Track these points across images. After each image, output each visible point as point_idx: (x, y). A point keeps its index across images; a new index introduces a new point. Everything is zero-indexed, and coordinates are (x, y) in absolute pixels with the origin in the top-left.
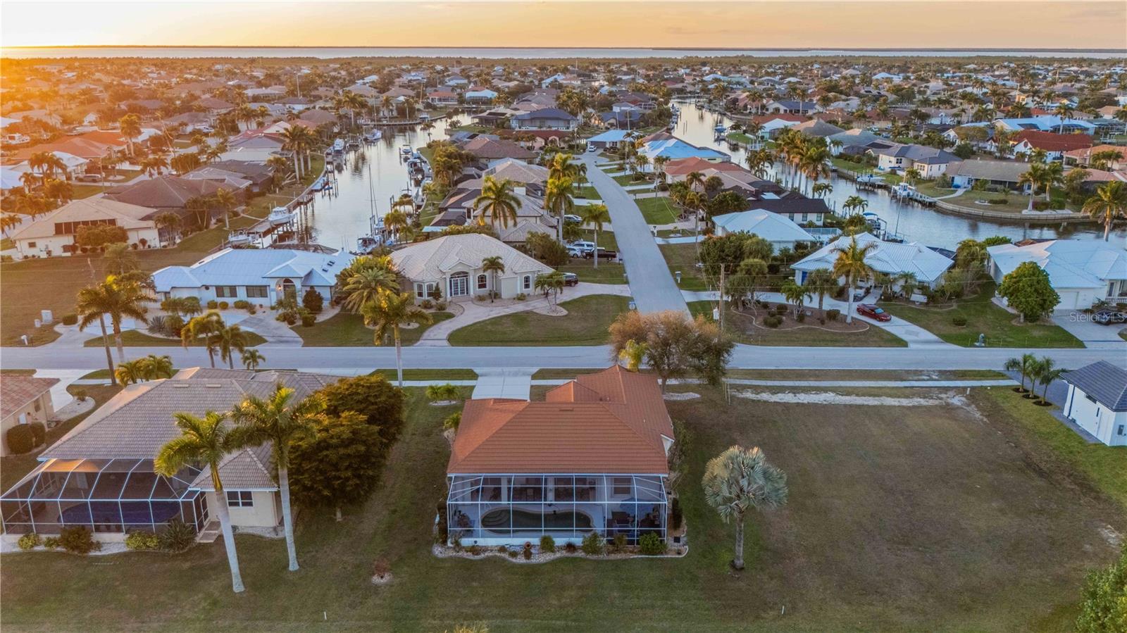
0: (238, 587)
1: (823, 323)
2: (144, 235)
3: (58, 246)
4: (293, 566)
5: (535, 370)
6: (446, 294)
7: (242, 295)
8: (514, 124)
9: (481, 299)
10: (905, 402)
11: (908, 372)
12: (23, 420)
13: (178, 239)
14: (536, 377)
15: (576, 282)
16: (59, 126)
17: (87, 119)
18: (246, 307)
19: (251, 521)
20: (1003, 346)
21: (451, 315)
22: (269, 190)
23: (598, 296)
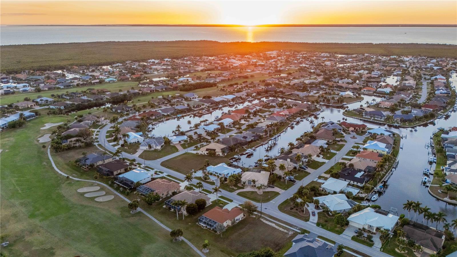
0: (178, 219)
1: (300, 212)
2: (219, 153)
3: (206, 153)
4: (184, 219)
5: (241, 204)
6: (247, 183)
7: (218, 174)
8: (364, 114)
9: (252, 186)
10: (283, 230)
11: (295, 226)
12: (176, 191)
13: (226, 154)
14: (240, 205)
15: (274, 187)
16: (245, 97)
17: (253, 95)
18: (218, 176)
19: (185, 213)
20: (324, 229)
21: (244, 188)
22: (258, 140)
23: (274, 192)
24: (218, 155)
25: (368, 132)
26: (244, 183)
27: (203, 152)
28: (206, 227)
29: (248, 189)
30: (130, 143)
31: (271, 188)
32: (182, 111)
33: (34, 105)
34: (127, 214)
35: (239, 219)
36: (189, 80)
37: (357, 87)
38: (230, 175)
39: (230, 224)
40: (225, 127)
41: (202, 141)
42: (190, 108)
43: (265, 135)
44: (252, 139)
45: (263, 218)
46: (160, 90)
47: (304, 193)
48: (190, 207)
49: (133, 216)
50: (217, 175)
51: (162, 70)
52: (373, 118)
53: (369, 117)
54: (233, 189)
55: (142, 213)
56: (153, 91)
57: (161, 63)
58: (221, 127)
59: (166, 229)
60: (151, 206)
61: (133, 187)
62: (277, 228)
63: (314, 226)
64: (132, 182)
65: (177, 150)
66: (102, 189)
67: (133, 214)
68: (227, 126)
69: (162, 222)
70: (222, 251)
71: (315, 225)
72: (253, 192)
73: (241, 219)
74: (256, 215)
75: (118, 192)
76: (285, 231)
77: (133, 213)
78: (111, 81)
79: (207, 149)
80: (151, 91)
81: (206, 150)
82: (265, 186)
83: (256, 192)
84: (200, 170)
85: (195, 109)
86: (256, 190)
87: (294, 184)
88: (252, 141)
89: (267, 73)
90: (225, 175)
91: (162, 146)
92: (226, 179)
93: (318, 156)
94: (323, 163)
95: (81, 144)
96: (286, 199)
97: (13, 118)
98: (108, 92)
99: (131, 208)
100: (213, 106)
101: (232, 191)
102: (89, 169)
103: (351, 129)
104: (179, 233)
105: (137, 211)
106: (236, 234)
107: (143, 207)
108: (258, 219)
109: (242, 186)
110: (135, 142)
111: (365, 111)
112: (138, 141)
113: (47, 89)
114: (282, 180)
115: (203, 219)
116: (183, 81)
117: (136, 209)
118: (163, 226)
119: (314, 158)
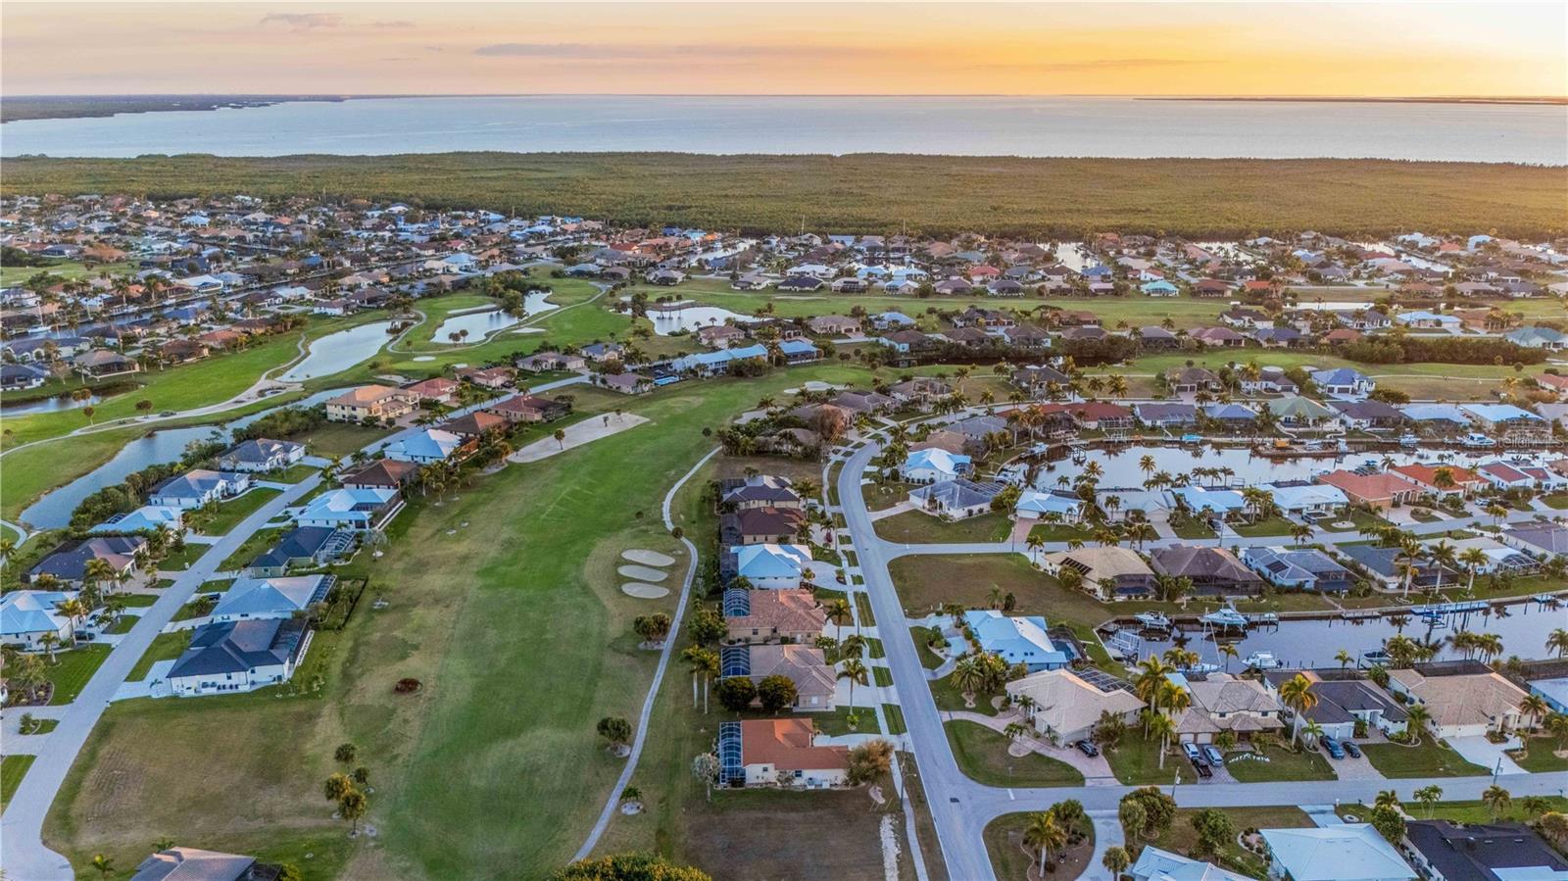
0: (696, 706)
2: (1096, 586)
3: (1059, 570)
12: (799, 636)
15: (1093, 755)
21: (993, 715)
22: (1333, 592)
23: (1073, 769)
24: (1089, 591)
26: (1010, 699)
27: (1054, 566)
29: (999, 722)
30: (906, 479)
31: (1078, 753)
33: (857, 330)
35: (817, 783)
36: (1445, 326)
40: (1283, 513)
44: (1304, 583)
45: (899, 817)
46: (1265, 345)
49: (632, 653)
51: (1400, 276)
54: (960, 702)
55: (659, 655)
57: (1437, 249)
58: (1257, 509)
59: (643, 715)
62: (887, 865)
64: (733, 574)
65: (1002, 538)
66: (674, 567)
67: (637, 651)
68: (1294, 510)
70: (660, 832)
72: (996, 739)
77: (643, 648)
78: (1156, 291)
79: (1066, 558)
81: (1063, 563)
82: (1059, 740)
87: (1195, 783)
91: (972, 513)
93: (1497, 737)
94: (1475, 771)
97: (758, 351)
98: (1095, 323)
101: (949, 705)
106: (760, 815)
108: (880, 812)
109: (998, 708)
110: (924, 481)
112: (932, 481)
113: (948, 291)
116: (1413, 326)
119: (1455, 735)
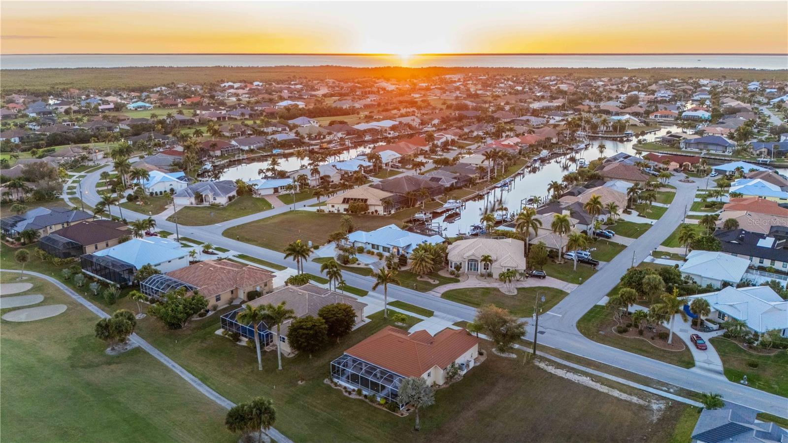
0: (260, 369)
1: (653, 338)
3: (342, 208)
4: (280, 368)
5: (459, 320)
6: (465, 269)
7: (381, 250)
8: (682, 145)
9: (482, 275)
10: (624, 396)
11: (659, 382)
12: (257, 289)
13: (393, 212)
14: (456, 324)
15: (544, 277)
16: (417, 126)
17: (433, 122)
18: (380, 256)
19: (284, 348)
20: (759, 388)
21: (458, 281)
22: (466, 186)
23: (548, 289)
24: (372, 213)
25: (716, 170)
26: (458, 268)
27: (336, 206)
28: (359, 392)
29: (470, 282)
30: (152, 194)
31: (537, 279)
32: (284, 144)
34: (90, 357)
35: (468, 365)
37: (642, 111)
38: (414, 247)
39: (441, 382)
40: (384, 167)
41: (331, 190)
42: (303, 137)
43: (480, 179)
44: (453, 183)
45: (542, 359)
47: (649, 284)
48: (301, 328)
49: (110, 361)
50: (376, 251)
52: (704, 152)
53: (697, 150)
54: (429, 283)
55: (145, 352)
56: (224, 118)
57: (246, 87)
58: (375, 166)
59: (218, 402)
60: (178, 332)
61: (131, 283)
63: (721, 381)
64: (130, 269)
65: (269, 206)
66: (38, 288)
67: (113, 357)
68: (387, 164)
69: (204, 380)
71: (724, 378)
72: (486, 291)
73: (472, 365)
74: (517, 351)
75: (85, 297)
76: (635, 399)
77: (113, 353)
78: (141, 107)
79: (345, 199)
80: (219, 118)
81: (344, 202)
82: (521, 274)
83: (496, 290)
84: (329, 242)
85: (314, 142)
86: (495, 285)
88: (452, 188)
89: (453, 98)
90: (401, 251)
91: (230, 199)
92: (403, 260)
93: (627, 211)
94: (647, 227)
95: (24, 196)
96: (592, 306)
99: (106, 338)
100: (353, 138)
101: (426, 288)
102: (24, 244)
103: (674, 165)
104: (259, 416)
105: (129, 348)
106: (469, 414)
107: (150, 336)
108: (528, 362)
109: (452, 277)
110: (165, 191)
111: (684, 139)
112: (172, 190)
114: (559, 261)
115: (346, 365)
117: (122, 340)
118: (207, 394)
119: (620, 215)
